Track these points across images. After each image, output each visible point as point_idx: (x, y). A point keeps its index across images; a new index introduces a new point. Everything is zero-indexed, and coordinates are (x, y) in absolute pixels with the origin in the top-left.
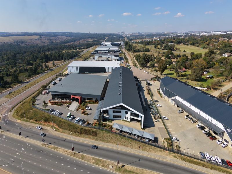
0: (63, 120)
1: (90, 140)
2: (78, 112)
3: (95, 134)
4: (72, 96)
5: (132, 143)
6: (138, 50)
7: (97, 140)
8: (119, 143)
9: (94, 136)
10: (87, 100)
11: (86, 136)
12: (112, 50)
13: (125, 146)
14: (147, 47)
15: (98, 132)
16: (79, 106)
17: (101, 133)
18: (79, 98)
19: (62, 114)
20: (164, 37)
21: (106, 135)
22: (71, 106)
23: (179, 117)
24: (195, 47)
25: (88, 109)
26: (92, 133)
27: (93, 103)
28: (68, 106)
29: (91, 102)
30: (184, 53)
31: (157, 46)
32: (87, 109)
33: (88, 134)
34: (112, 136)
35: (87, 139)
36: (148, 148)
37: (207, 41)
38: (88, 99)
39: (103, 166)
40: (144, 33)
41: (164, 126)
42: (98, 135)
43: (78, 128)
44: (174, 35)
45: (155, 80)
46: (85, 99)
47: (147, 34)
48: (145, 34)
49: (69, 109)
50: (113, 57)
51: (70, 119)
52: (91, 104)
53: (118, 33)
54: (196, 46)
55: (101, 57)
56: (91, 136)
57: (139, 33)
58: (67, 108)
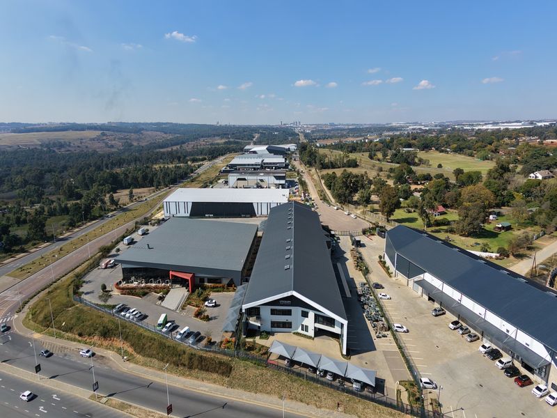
0: (146, 334)
1: (213, 385)
2: (184, 313)
3: (225, 370)
4: (171, 273)
5: (320, 394)
6: (331, 163)
7: (231, 385)
8: (285, 392)
9: (223, 374)
10: (208, 282)
11: (204, 374)
12: (270, 163)
13: (301, 401)
14: (352, 156)
15: (233, 364)
16: (188, 298)
17: (240, 367)
18: (188, 277)
19: (146, 317)
20: (391, 133)
21: (253, 371)
22: (168, 297)
23: (436, 325)
24: (463, 156)
25: (211, 305)
26: (219, 368)
27: (223, 289)
28: (162, 299)
29: (217, 287)
30: (439, 171)
31: (375, 155)
32: (206, 306)
33: (207, 370)
34: (269, 374)
35: (205, 383)
36: (360, 407)
37: (491, 144)
38: (210, 281)
40: (345, 125)
41: (397, 350)
42: (233, 372)
43: (184, 353)
44: (414, 129)
45: (373, 235)
46: (202, 280)
47: (351, 127)
48: (346, 127)
49: (163, 304)
50: (271, 180)
51: (164, 330)
52: (218, 291)
53: (285, 124)
54: (465, 154)
55: (245, 179)
56: (215, 376)
57: (332, 125)
58: (160, 302)
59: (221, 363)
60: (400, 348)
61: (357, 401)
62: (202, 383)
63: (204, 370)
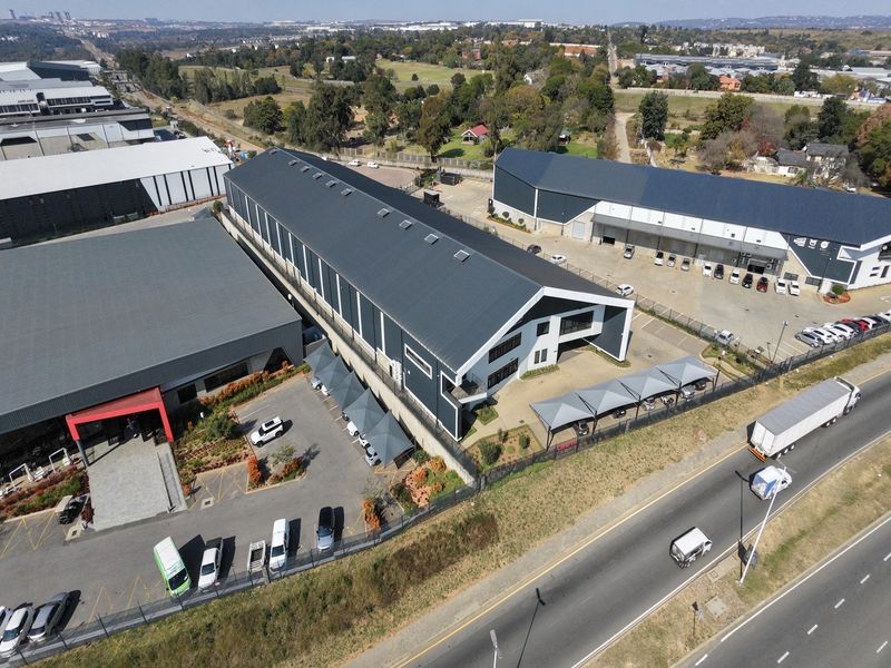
1: (477, 586)
2: (207, 501)
3: (482, 530)
4: (71, 422)
6: (229, 87)
7: (514, 551)
8: (617, 479)
9: (482, 544)
10: (209, 389)
11: (436, 582)
12: (70, 100)
13: (649, 471)
15: (489, 507)
16: (180, 460)
17: (504, 500)
19: (73, 600)
20: (285, 38)
21: (538, 488)
22: (97, 495)
23: (642, 268)
24: (425, 65)
25: (273, 433)
26: (466, 540)
27: (259, 386)
29: (242, 389)
30: (415, 85)
31: (302, 68)
32: (261, 444)
33: (439, 568)
34: (571, 471)
35: (455, 597)
37: (449, 45)
38: (211, 383)
39: (692, 642)
40: (181, 24)
41: (653, 318)
42: (502, 524)
43: (349, 581)
44: (316, 32)
45: (435, 184)
46: (188, 392)
47: (197, 28)
48: (188, 28)
49: (99, 524)
50: (115, 130)
51: (206, 580)
52: (251, 397)
54: (426, 61)
55: (28, 140)
56: (466, 563)
57: (153, 22)
58: (79, 525)
59: (462, 529)
60: (652, 313)
61: (706, 411)
62: (448, 603)
63: (430, 575)
